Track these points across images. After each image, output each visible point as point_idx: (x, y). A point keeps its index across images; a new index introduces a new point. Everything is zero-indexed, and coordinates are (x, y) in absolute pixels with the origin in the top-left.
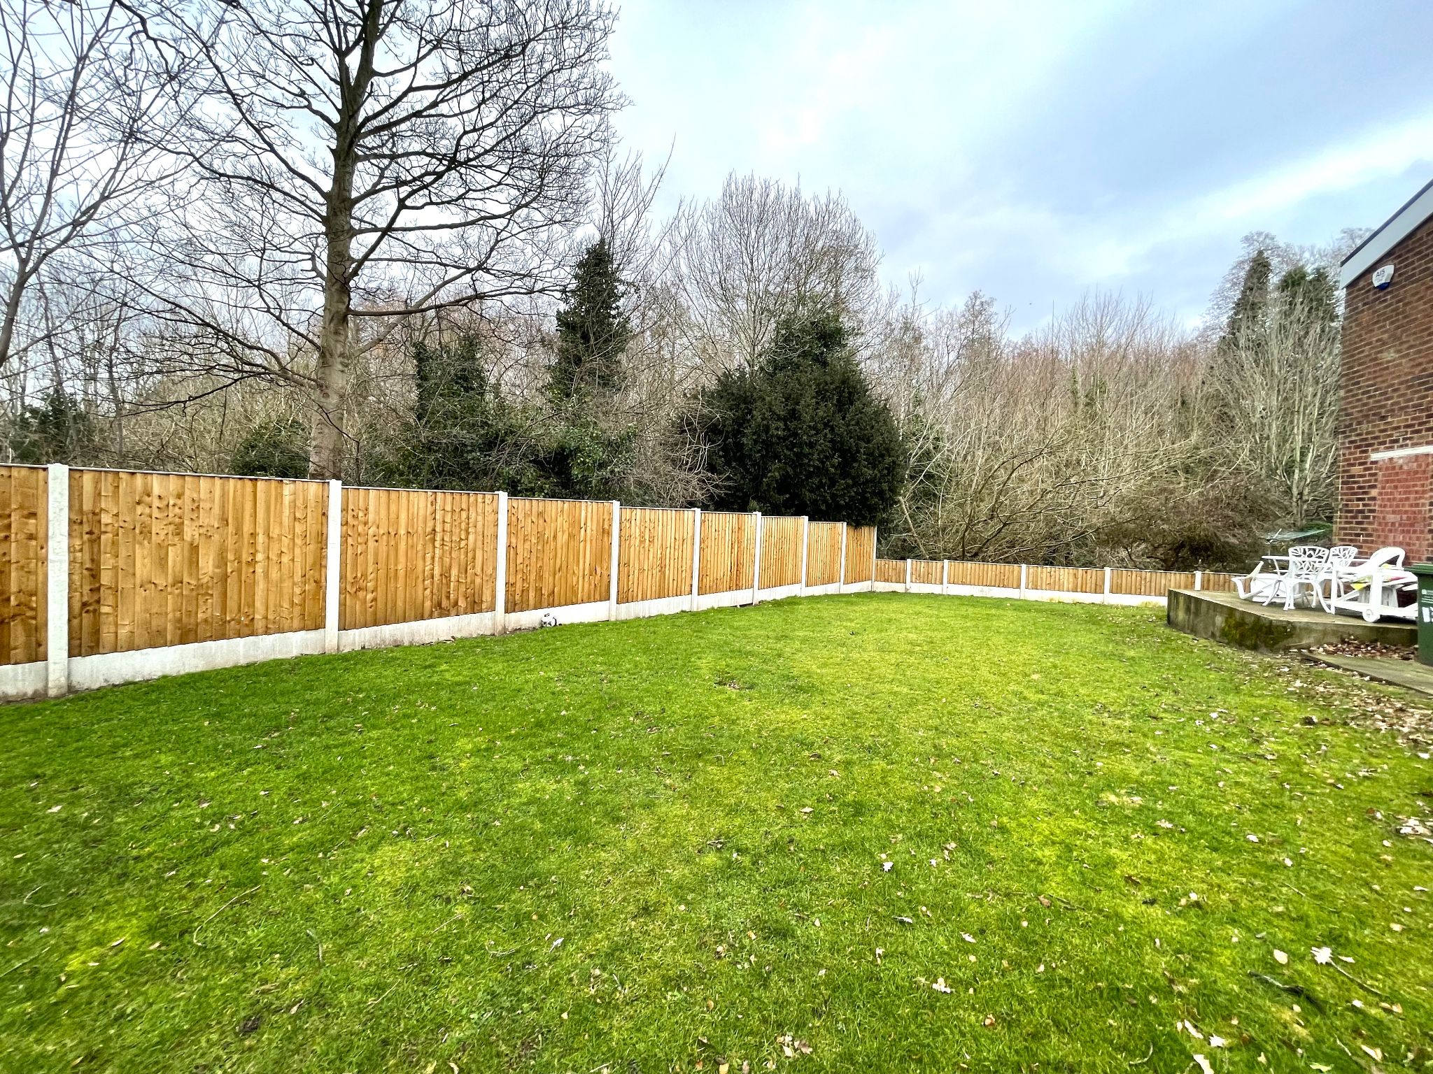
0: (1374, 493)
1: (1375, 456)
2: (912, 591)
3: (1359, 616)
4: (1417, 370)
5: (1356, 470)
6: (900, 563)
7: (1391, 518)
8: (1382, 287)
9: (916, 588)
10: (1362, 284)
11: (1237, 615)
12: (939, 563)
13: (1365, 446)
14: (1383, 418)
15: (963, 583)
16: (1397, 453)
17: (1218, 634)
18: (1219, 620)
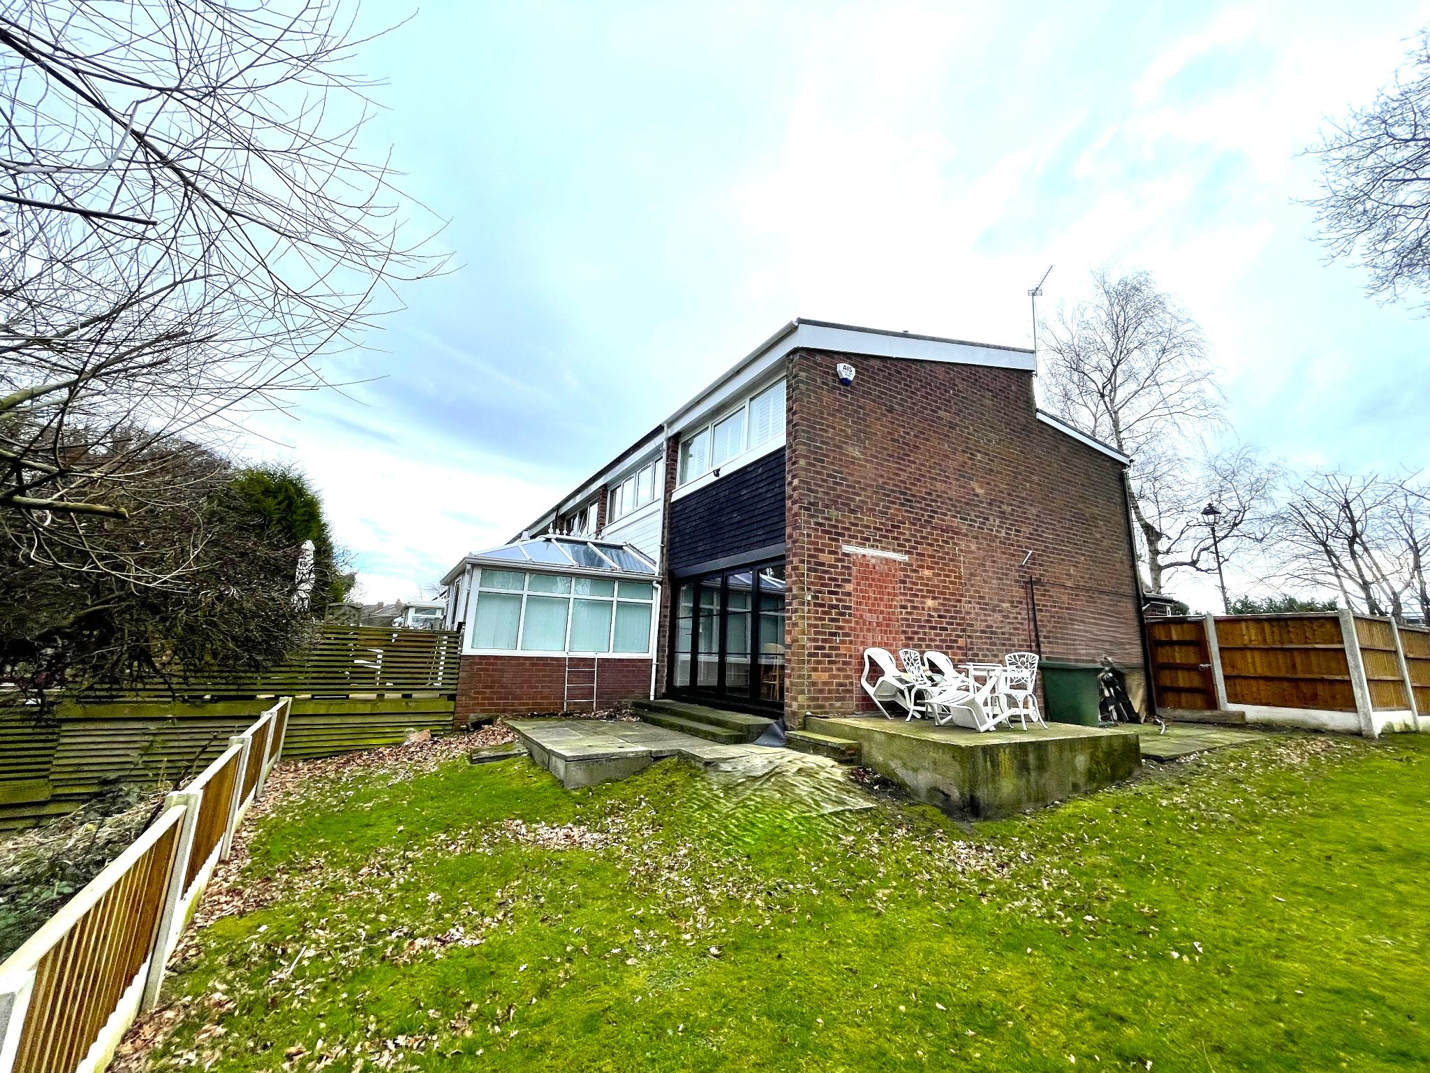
0: (849, 587)
1: (847, 549)
5: (825, 557)
7: (867, 617)
8: (844, 382)
13: (836, 534)
14: (852, 511)
16: (869, 552)
18: (1081, 761)
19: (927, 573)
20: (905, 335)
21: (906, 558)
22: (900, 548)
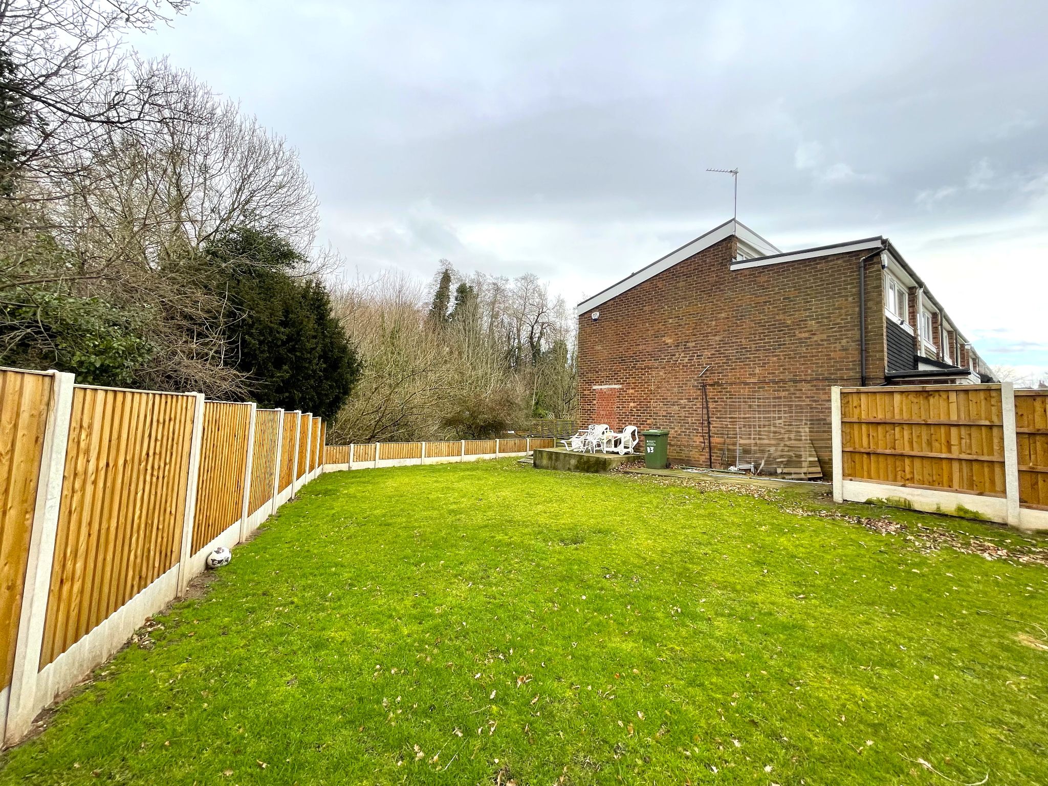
0: (595, 402)
1: (594, 387)
2: (353, 468)
3: (618, 453)
4: (610, 355)
5: (586, 392)
6: (345, 448)
7: (602, 412)
8: (595, 320)
9: (356, 466)
10: (586, 316)
11: (585, 458)
12: (373, 445)
13: (590, 382)
14: (597, 372)
15: (388, 458)
16: (603, 387)
17: (572, 468)
18: (573, 462)
19: (631, 391)
20: (633, 275)
21: (620, 386)
22: (618, 382)
